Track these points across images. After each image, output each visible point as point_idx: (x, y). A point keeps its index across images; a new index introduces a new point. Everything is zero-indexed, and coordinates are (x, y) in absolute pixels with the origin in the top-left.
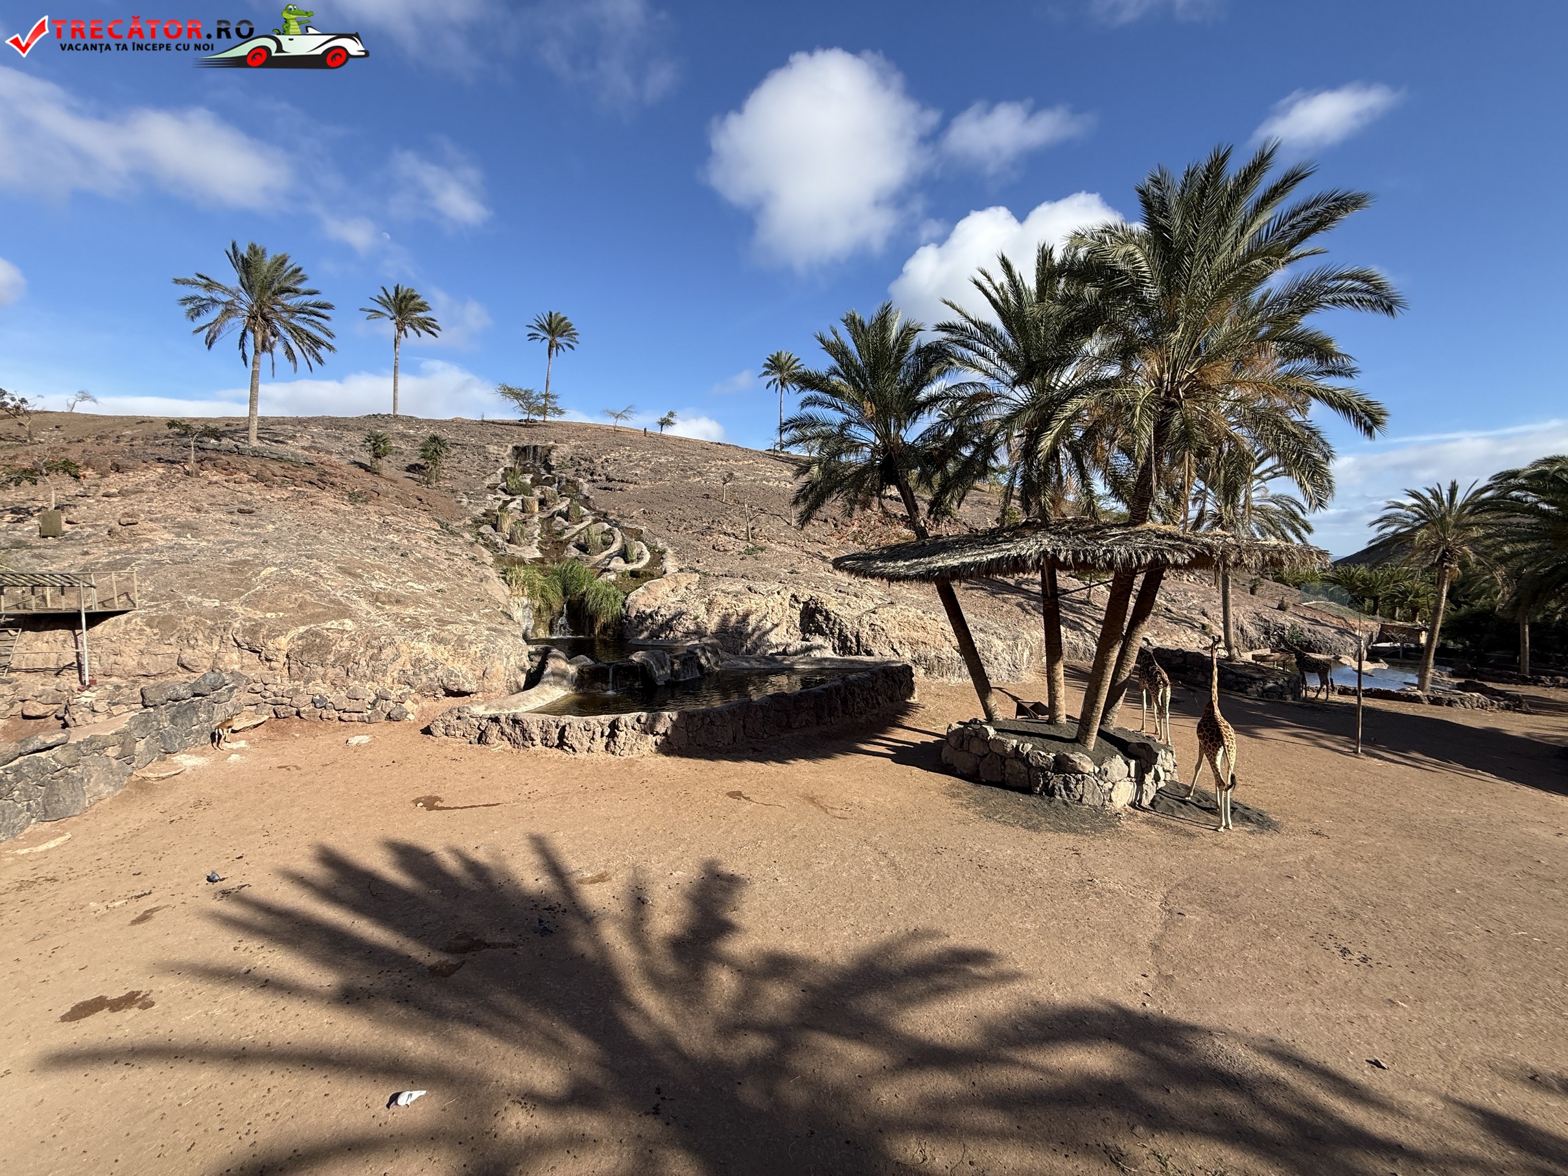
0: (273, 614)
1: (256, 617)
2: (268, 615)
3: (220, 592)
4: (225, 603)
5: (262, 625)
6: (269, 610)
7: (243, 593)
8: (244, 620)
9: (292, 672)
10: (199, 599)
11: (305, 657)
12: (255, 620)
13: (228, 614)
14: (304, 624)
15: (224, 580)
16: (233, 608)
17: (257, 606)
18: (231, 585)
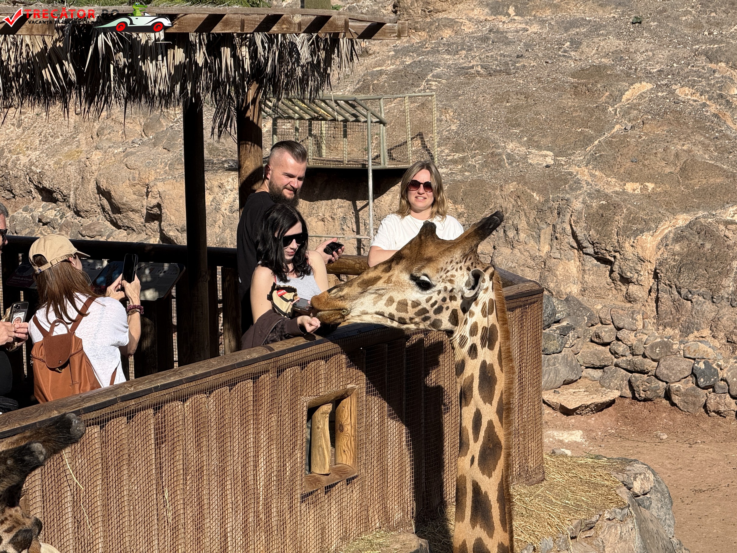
0: (637, 185)
1: (609, 191)
2: (630, 187)
3: (556, 136)
4: (562, 160)
5: (616, 206)
6: (630, 176)
7: (589, 140)
8: (590, 195)
9: (662, 308)
10: (523, 149)
11: (684, 280)
12: (606, 196)
13: (566, 181)
14: (686, 210)
15: (562, 110)
16: (574, 169)
17: (611, 167)
18: (573, 122)
